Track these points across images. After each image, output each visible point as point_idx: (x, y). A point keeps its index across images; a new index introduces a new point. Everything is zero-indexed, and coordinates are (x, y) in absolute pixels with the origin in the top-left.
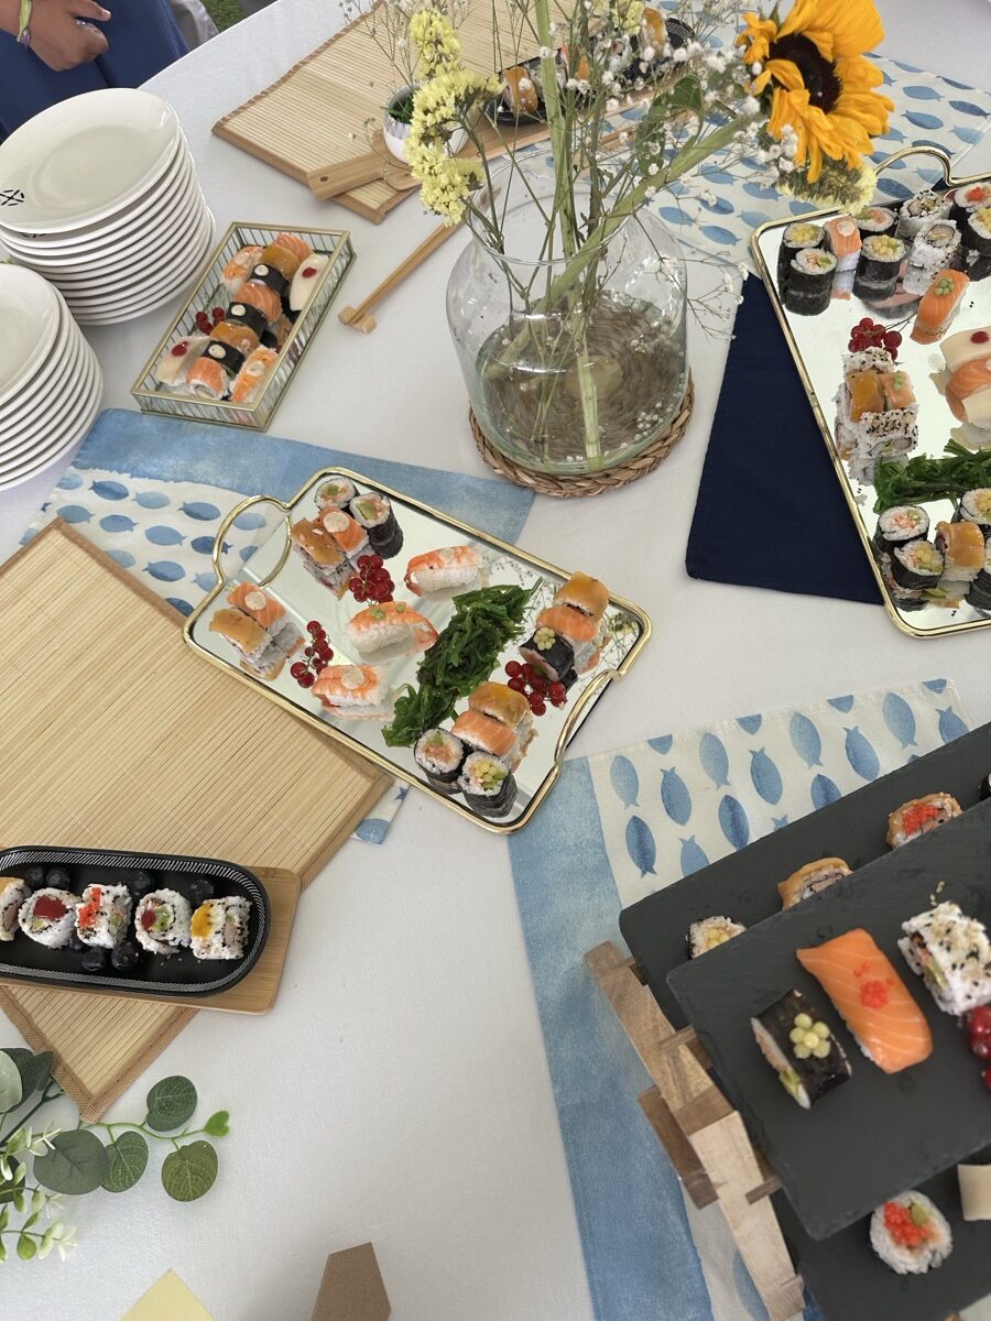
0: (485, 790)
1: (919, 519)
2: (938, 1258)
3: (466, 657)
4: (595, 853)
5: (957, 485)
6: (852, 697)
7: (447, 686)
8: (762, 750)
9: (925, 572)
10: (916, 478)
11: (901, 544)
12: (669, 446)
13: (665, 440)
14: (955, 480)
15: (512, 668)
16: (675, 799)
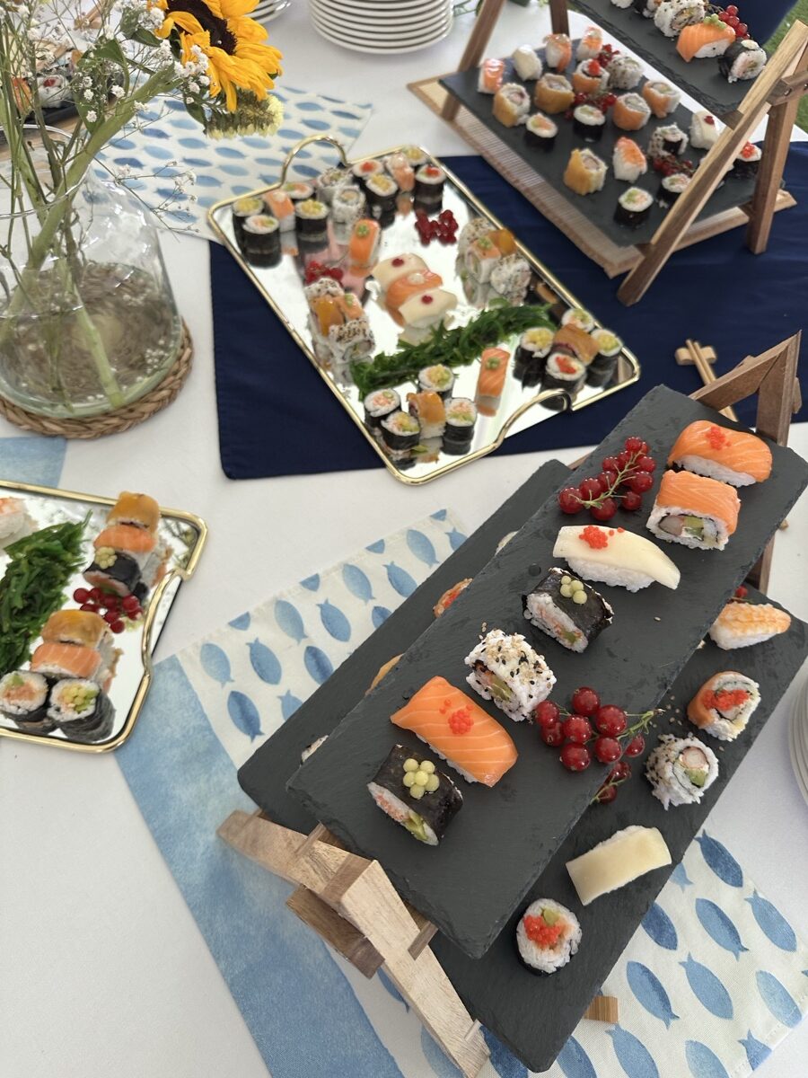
0: (79, 713)
1: (392, 397)
2: (575, 946)
3: (29, 597)
4: (204, 736)
5: (412, 370)
6: (382, 541)
7: (16, 630)
8: (326, 602)
9: (408, 433)
10: (384, 369)
11: (385, 417)
12: (181, 378)
13: (175, 374)
14: (410, 367)
15: (80, 596)
16: (264, 664)
